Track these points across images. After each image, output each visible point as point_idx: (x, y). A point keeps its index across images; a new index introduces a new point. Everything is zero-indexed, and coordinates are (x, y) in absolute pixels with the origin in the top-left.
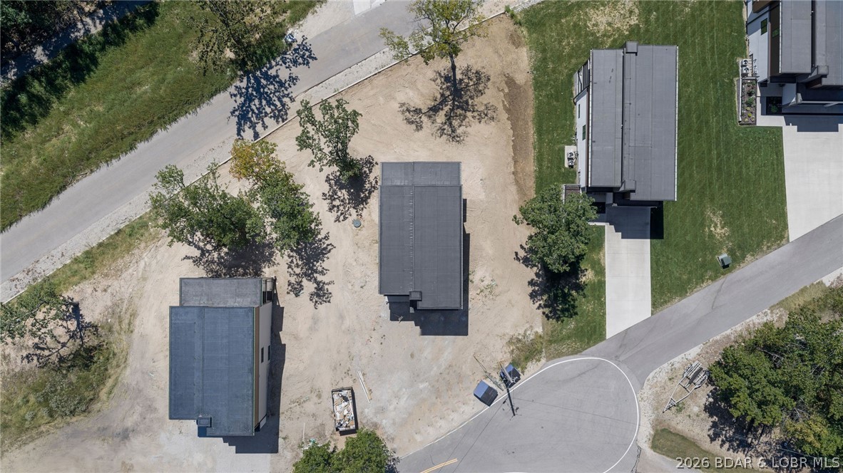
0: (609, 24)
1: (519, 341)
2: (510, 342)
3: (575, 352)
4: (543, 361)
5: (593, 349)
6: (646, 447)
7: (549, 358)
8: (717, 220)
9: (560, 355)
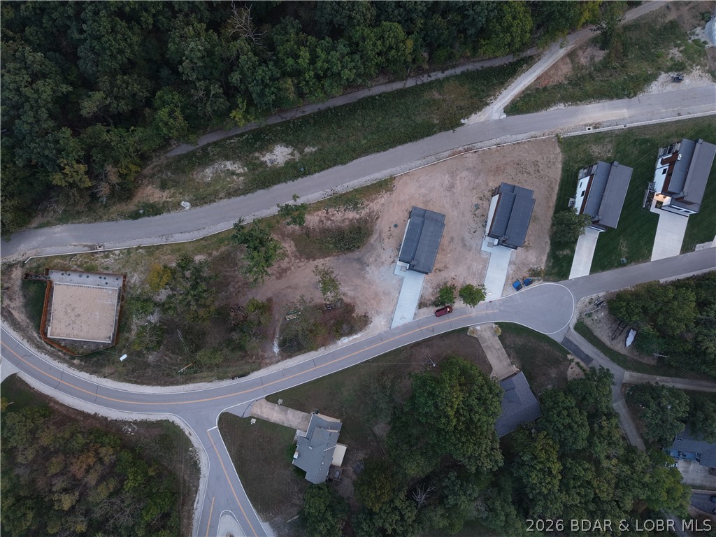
0: (599, 153)
1: (534, 270)
2: (529, 270)
3: (554, 281)
4: (542, 281)
5: (563, 282)
6: (572, 327)
7: (545, 280)
8: (625, 244)
9: (548, 280)
